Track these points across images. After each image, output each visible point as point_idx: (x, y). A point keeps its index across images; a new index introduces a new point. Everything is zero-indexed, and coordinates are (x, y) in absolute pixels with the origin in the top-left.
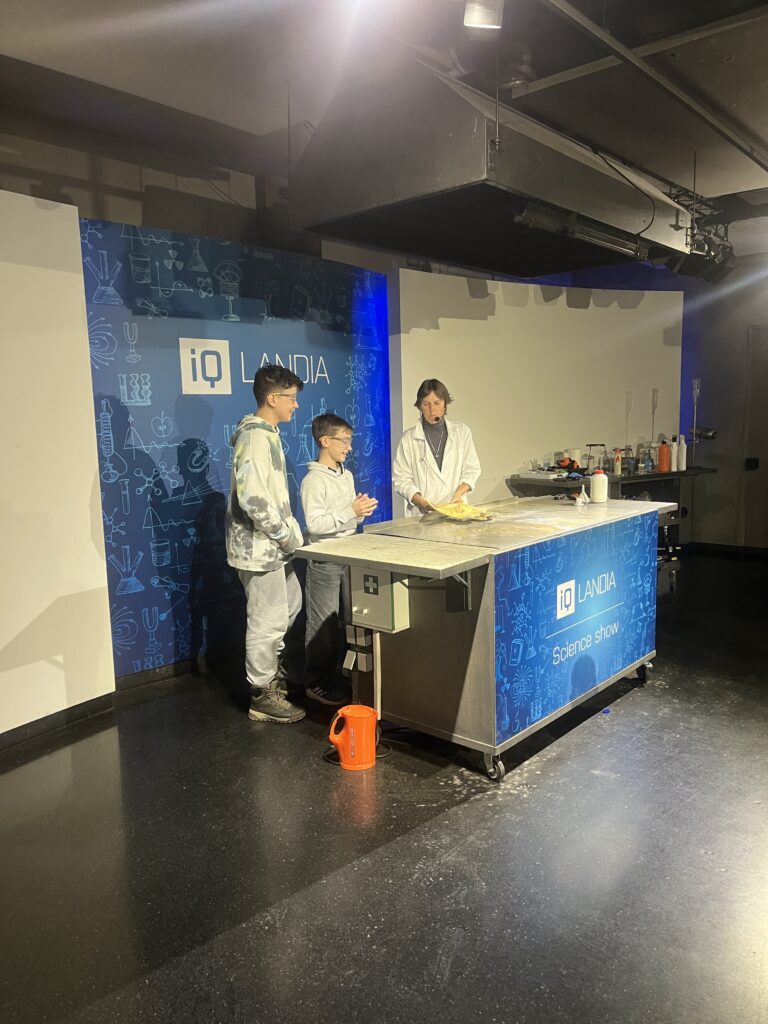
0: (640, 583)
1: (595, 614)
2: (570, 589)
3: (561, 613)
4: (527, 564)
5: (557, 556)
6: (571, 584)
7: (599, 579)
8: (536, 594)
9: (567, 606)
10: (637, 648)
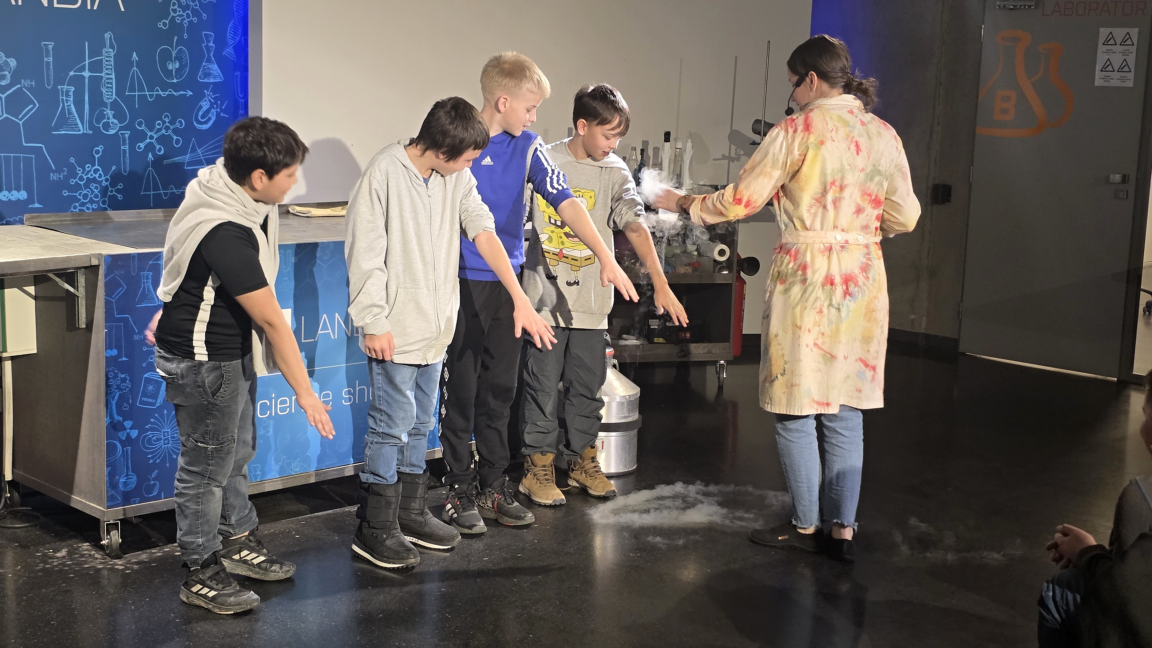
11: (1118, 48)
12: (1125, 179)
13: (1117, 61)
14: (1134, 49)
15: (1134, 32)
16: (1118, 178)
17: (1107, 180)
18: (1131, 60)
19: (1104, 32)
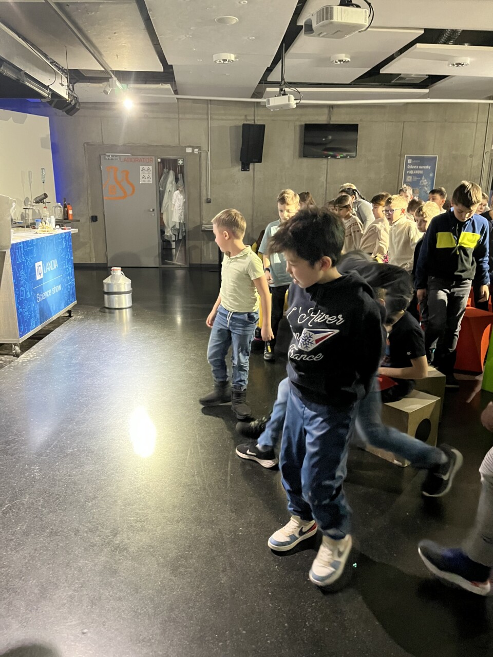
0: (67, 266)
1: (51, 280)
2: (40, 266)
3: (38, 277)
4: (23, 251)
5: (34, 248)
6: (40, 263)
7: (51, 262)
8: (27, 266)
9: (40, 274)
10: (69, 299)
11: (146, 172)
12: (153, 210)
13: (146, 176)
14: (151, 172)
15: (151, 167)
16: (151, 210)
17: (149, 211)
18: (151, 175)
19: (141, 167)
